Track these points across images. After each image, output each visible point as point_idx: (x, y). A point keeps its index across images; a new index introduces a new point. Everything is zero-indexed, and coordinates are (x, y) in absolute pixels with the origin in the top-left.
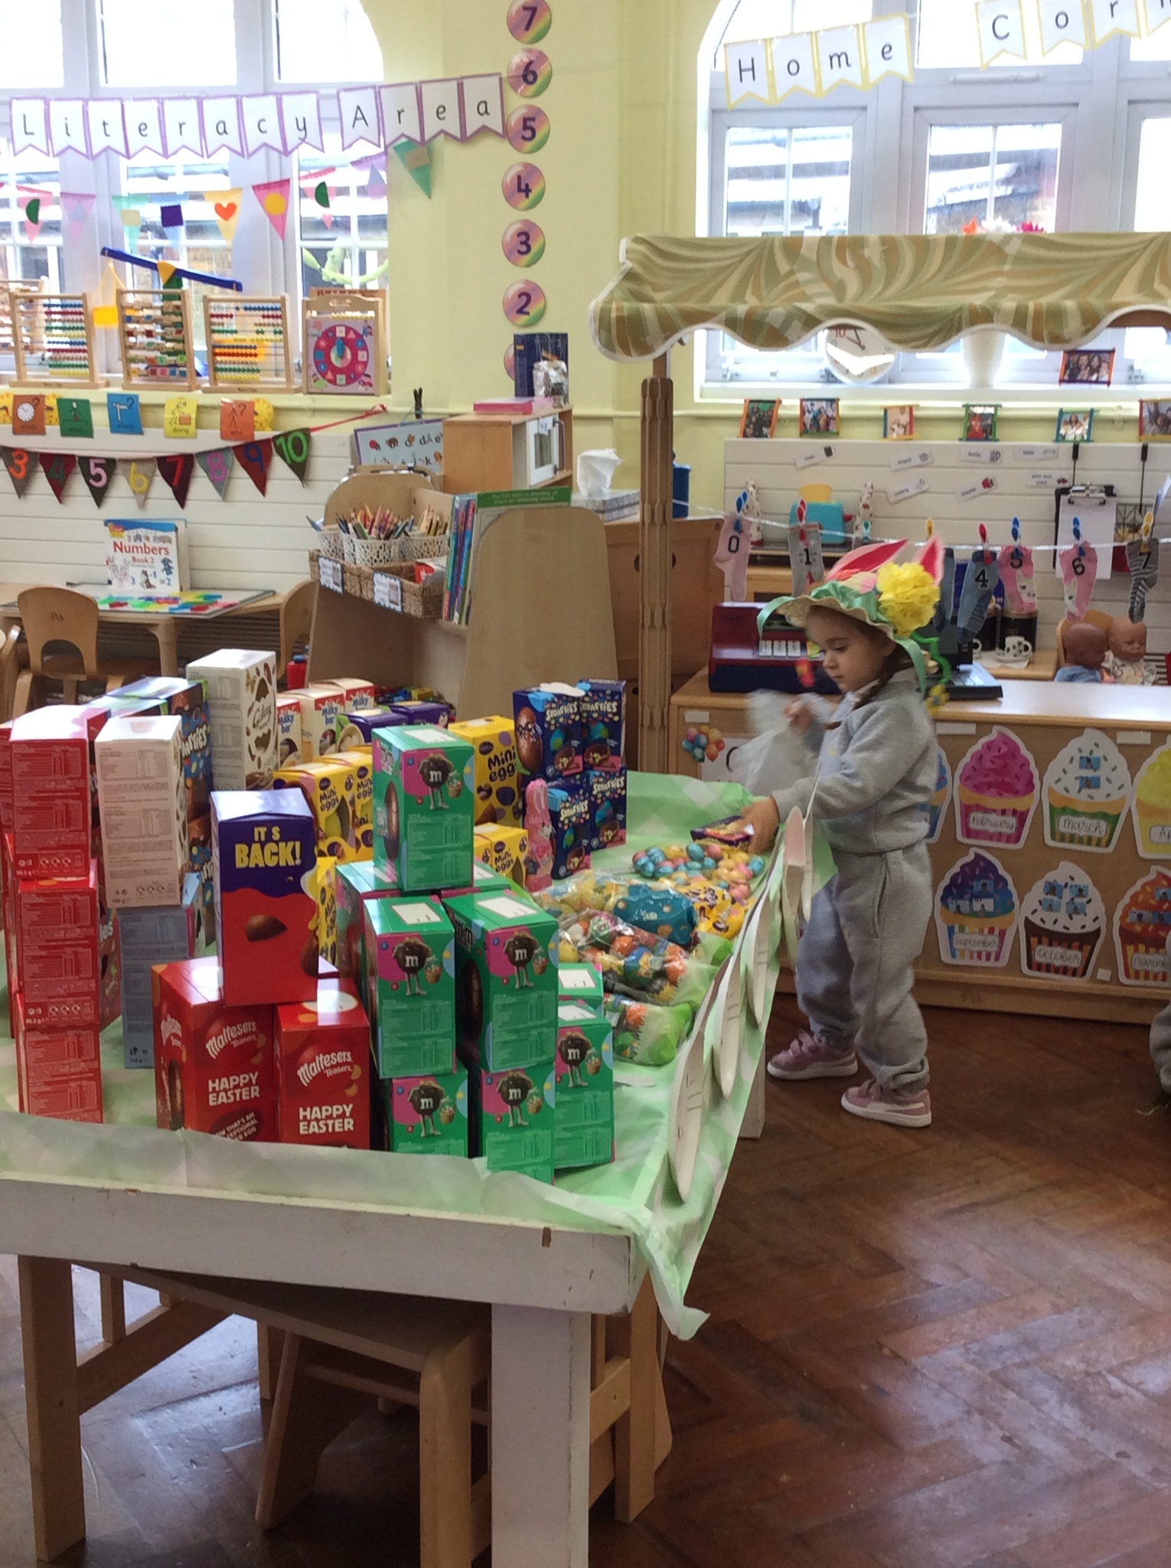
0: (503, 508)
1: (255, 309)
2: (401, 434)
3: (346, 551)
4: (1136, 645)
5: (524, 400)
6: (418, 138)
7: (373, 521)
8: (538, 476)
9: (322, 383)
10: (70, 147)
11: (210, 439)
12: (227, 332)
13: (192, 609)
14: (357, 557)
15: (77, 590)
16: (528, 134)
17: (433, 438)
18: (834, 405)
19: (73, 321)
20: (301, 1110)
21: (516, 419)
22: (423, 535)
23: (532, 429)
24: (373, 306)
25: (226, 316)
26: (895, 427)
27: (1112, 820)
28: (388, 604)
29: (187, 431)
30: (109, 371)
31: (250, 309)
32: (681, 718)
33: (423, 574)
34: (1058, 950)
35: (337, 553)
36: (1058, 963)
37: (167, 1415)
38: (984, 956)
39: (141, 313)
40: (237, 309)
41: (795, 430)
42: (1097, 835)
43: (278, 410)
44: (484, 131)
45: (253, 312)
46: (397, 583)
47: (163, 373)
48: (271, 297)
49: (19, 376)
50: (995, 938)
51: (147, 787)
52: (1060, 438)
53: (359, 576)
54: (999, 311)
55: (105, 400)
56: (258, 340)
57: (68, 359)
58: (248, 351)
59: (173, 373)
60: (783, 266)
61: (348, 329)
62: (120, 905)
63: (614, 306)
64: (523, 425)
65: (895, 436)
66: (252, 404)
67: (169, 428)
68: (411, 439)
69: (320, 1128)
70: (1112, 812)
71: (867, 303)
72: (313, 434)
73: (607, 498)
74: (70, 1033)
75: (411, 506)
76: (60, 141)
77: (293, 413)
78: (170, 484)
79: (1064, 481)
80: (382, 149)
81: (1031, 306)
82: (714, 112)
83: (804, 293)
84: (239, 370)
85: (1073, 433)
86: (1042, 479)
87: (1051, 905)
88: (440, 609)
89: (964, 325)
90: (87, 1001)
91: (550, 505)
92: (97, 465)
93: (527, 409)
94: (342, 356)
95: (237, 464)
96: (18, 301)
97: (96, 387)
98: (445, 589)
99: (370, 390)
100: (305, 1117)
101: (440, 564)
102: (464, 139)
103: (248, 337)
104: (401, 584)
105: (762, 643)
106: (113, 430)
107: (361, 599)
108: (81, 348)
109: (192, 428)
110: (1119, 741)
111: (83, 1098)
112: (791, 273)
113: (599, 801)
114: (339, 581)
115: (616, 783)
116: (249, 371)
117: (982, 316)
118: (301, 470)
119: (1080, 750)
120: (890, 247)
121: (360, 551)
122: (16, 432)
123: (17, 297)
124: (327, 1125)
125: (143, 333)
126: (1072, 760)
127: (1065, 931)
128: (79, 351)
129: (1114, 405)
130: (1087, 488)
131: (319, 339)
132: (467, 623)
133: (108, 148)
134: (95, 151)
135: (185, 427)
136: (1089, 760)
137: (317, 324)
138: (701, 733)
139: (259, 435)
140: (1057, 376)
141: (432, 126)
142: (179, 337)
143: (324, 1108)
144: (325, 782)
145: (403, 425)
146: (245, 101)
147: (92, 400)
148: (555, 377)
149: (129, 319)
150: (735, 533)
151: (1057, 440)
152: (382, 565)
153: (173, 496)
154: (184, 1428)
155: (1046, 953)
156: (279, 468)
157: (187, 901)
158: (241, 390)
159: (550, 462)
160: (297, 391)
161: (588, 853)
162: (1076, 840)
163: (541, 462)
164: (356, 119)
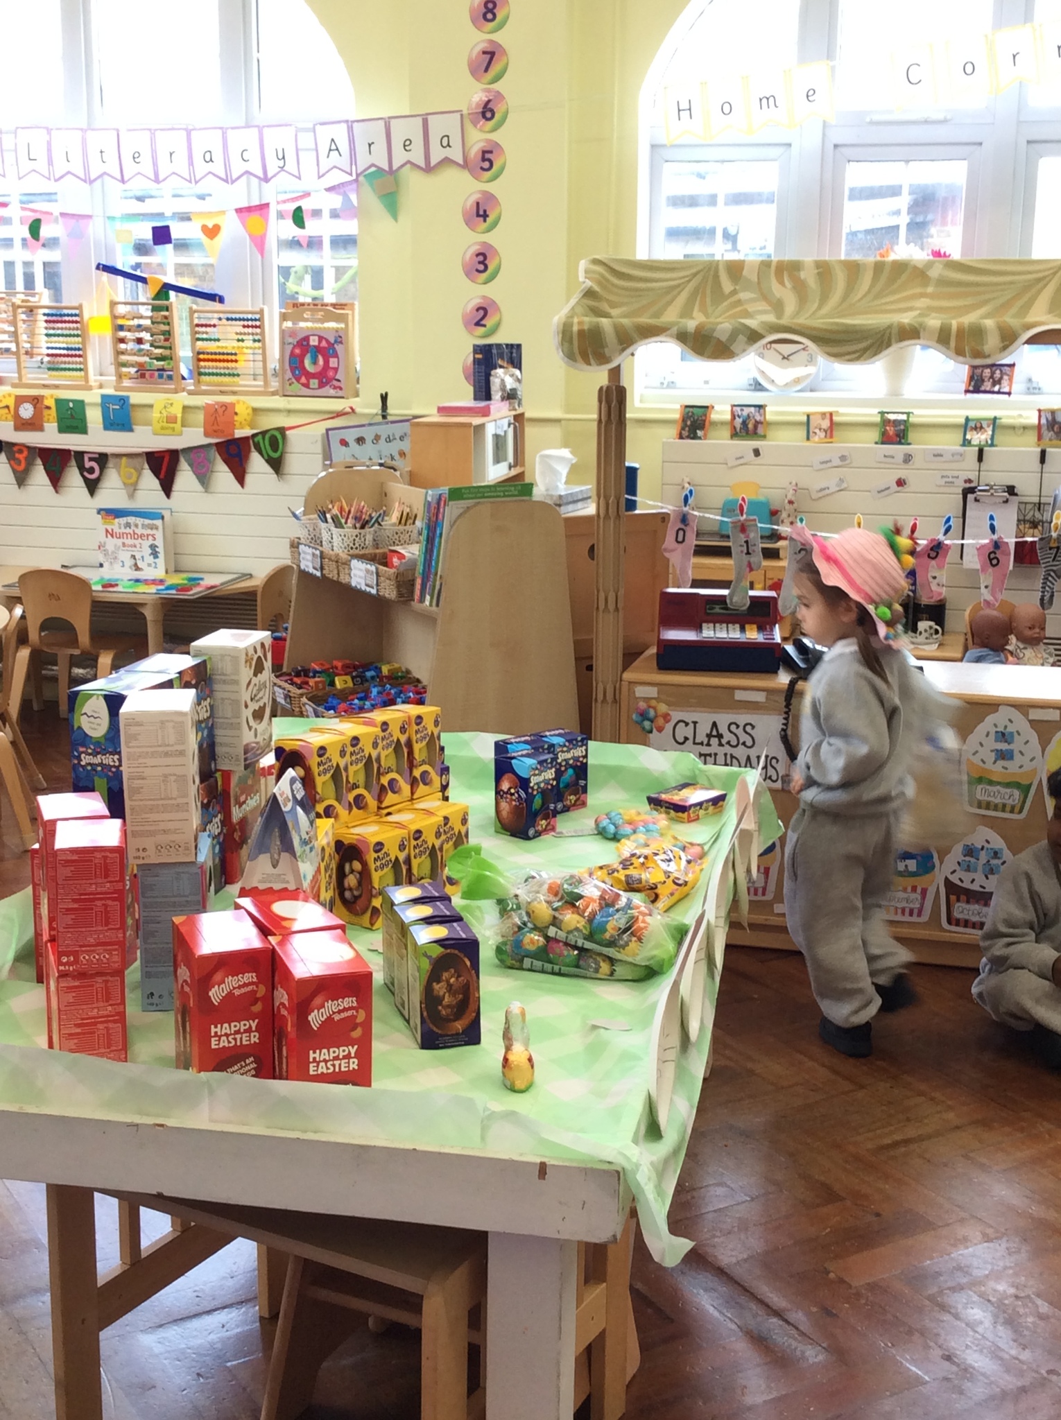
0: (470, 502)
1: (236, 319)
2: (368, 434)
3: (324, 539)
4: (1037, 630)
5: (483, 404)
6: (386, 168)
7: (349, 512)
8: (495, 472)
9: (296, 387)
10: (69, 173)
11: (194, 436)
12: (211, 340)
13: (178, 590)
14: (335, 544)
15: (71, 571)
16: (486, 165)
17: (398, 437)
18: (762, 411)
19: (70, 329)
20: (311, 1052)
21: (477, 421)
22: (394, 525)
23: (490, 430)
24: (342, 318)
25: (210, 326)
26: (817, 431)
27: (1025, 789)
28: (364, 588)
29: (173, 429)
30: (101, 375)
31: (232, 319)
32: (631, 692)
33: (395, 561)
34: (977, 907)
35: (316, 541)
36: (975, 919)
37: (173, 1332)
38: (907, 911)
39: (131, 323)
40: (220, 319)
41: (727, 433)
42: (1010, 802)
43: (256, 411)
44: (447, 161)
45: (234, 322)
46: (373, 568)
47: (152, 376)
48: (250, 309)
49: (20, 378)
50: (918, 896)
51: (166, 754)
52: (966, 443)
53: (337, 562)
54: (924, 330)
55: (99, 400)
56: (238, 347)
57: (65, 363)
58: (229, 357)
59: (161, 376)
60: (727, 286)
61: (321, 338)
62: (141, 862)
63: (576, 320)
64: (482, 426)
65: (816, 439)
66: (233, 405)
67: (157, 426)
68: (377, 438)
69: (328, 1068)
70: (1025, 782)
71: (802, 320)
72: (288, 432)
73: (563, 493)
74: (99, 979)
75: (382, 500)
76: (60, 167)
77: (271, 414)
78: (158, 477)
79: (970, 481)
80: (354, 177)
81: (954, 324)
82: (653, 146)
83: (746, 310)
84: (221, 375)
85: (977, 438)
86: (950, 480)
87: (968, 866)
88: (412, 592)
89: (893, 340)
90: (115, 950)
91: (515, 498)
92: (91, 459)
93: (485, 412)
94: (315, 362)
95: (218, 458)
96: (20, 310)
97: (90, 388)
98: (417, 575)
99: (340, 393)
100: (314, 1058)
101: (413, 551)
102: (429, 169)
103: (229, 345)
104: (377, 569)
105: (704, 625)
106: (106, 428)
107: (338, 583)
108: (78, 353)
109: (178, 426)
110: (1030, 718)
111: (109, 1040)
112: (734, 292)
113: (563, 769)
114: (318, 566)
115: (579, 752)
116: (229, 375)
117: (910, 333)
118: (277, 465)
119: (996, 726)
120: (824, 270)
121: (337, 540)
122: (17, 428)
123: (19, 307)
124: (334, 1066)
125: (134, 340)
126: (987, 735)
127: (982, 890)
128: (76, 356)
129: (1015, 413)
130: (991, 488)
131: (295, 347)
132: (437, 605)
133: (105, 173)
134: (93, 177)
135: (172, 425)
136: (1003, 734)
137: (292, 333)
138: (650, 707)
139: (239, 433)
140: (963, 387)
141: (399, 157)
142: (167, 344)
143: (331, 1050)
144: (322, 750)
145: (370, 425)
146: (229, 132)
147: (87, 400)
148: (510, 383)
149: (121, 328)
150: (683, 526)
151: (963, 445)
152: (357, 552)
153: (160, 488)
154: (191, 1344)
155: (963, 910)
156: (257, 463)
157: (201, 858)
158: (222, 393)
159: (505, 460)
160: (274, 394)
161: (554, 816)
162: (992, 807)
163: (497, 460)
164: (330, 150)
